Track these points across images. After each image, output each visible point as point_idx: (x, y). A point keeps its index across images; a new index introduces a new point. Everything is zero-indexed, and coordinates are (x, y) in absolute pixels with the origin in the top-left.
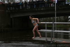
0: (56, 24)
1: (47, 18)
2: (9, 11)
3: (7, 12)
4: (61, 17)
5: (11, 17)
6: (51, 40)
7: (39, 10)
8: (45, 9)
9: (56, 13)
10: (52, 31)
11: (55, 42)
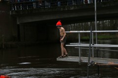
0: (97, 33)
1: (81, 24)
2: (14, 13)
3: (11, 14)
4: (105, 21)
5: (18, 23)
6: (89, 61)
7: (66, 9)
8: (76, 8)
9: (96, 14)
10: (90, 45)
11: (95, 65)
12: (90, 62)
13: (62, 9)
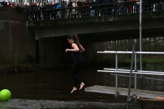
0: (143, 55)
2: (32, 25)
3: (27, 25)
5: (37, 38)
6: (129, 93)
8: (117, 19)
9: (140, 28)
10: (131, 71)
11: (138, 100)
12: (131, 95)
13: (97, 20)
